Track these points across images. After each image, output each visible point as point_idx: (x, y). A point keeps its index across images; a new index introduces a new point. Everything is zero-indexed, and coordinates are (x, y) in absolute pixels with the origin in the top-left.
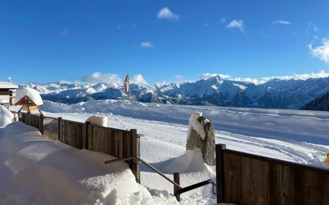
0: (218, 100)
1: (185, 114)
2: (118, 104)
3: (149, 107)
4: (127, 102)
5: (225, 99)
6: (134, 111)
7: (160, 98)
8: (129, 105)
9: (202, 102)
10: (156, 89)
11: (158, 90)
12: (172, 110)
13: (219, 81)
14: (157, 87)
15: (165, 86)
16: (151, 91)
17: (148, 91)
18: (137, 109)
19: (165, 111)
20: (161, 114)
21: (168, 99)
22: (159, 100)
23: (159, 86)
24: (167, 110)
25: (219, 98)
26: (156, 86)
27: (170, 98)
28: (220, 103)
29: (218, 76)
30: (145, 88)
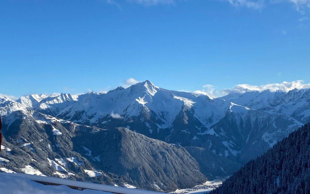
0: (147, 125)
5: (160, 122)
7: (39, 122)
9: (120, 129)
10: (31, 105)
11: (36, 104)
13: (149, 91)
14: (33, 100)
15: (49, 99)
16: (21, 109)
17: (16, 108)
21: (55, 124)
22: (36, 125)
23: (37, 98)
25: (149, 122)
26: (31, 98)
27: (60, 121)
28: (151, 131)
29: (148, 81)
30: (9, 102)
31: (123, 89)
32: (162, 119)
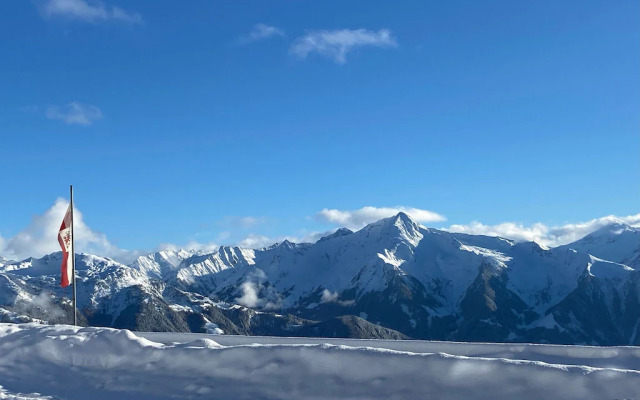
1: (338, 379)
2: (29, 343)
3: (170, 349)
4: (69, 332)
6: (104, 371)
7: (175, 307)
8: (78, 347)
10: (158, 272)
11: (169, 271)
12: (279, 361)
13: (405, 235)
14: (164, 264)
15: (196, 259)
16: (141, 280)
17: (129, 280)
18: (113, 360)
19: (248, 369)
20: (227, 382)
21: (209, 312)
22: (170, 315)
23: (170, 257)
24: (255, 363)
25: (408, 302)
27: (219, 305)
28: (413, 321)
29: (401, 215)
30: (114, 268)
31: (351, 232)
32: (437, 296)
